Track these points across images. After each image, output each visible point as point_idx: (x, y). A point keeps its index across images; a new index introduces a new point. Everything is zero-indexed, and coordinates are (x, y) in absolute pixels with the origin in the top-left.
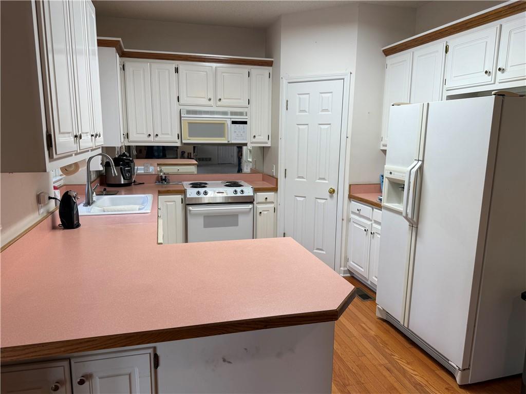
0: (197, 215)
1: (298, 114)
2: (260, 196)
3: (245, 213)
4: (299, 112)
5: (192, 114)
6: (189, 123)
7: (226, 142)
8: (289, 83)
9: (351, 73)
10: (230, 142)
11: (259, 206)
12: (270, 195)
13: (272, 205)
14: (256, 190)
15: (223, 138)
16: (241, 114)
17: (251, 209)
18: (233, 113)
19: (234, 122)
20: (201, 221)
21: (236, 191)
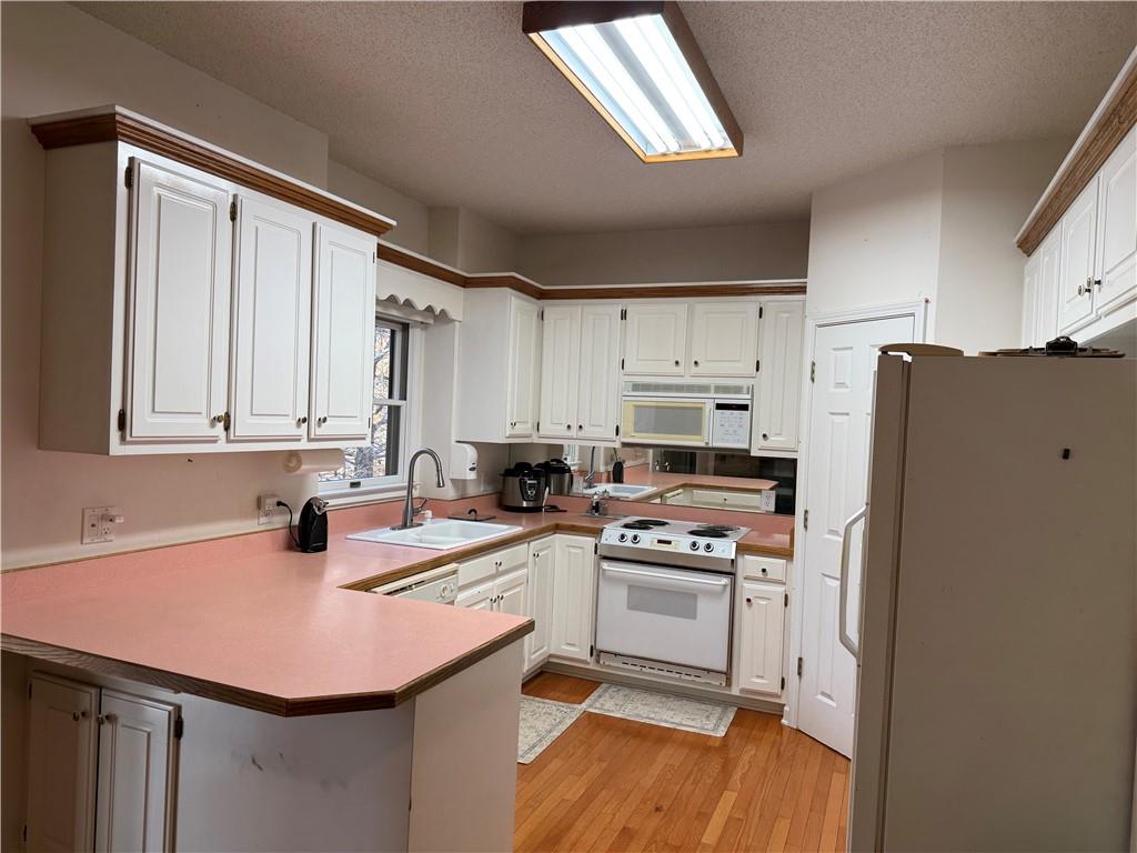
0: (616, 580)
1: (833, 390)
2: (751, 564)
3: (711, 594)
4: (835, 387)
5: (642, 390)
6: (637, 407)
7: (702, 444)
8: (820, 326)
9: (927, 301)
10: (710, 445)
11: (747, 585)
12: (775, 565)
13: (781, 589)
14: (742, 549)
15: (694, 437)
16: (738, 390)
17: (725, 586)
18: (718, 389)
19: (720, 407)
20: (622, 594)
21: (694, 544)
